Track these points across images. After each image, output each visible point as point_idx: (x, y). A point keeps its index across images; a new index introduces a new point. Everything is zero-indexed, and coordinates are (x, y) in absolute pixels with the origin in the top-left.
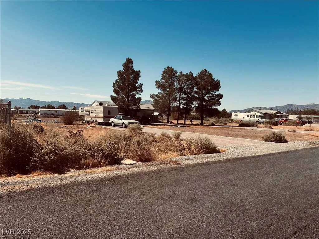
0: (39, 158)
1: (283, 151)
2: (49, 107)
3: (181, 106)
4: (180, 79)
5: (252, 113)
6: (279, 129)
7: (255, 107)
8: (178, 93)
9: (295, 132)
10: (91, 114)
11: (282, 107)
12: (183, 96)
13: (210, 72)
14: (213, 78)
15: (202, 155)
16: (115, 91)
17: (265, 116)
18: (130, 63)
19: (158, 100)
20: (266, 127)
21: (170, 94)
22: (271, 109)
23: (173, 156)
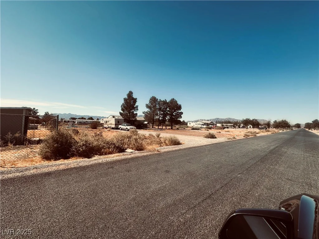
0: (76, 149)
2: (82, 118)
3: (160, 119)
4: (160, 103)
5: (198, 123)
6: (212, 131)
8: (158, 111)
9: (220, 133)
10: (108, 123)
12: (161, 113)
13: (176, 100)
14: (178, 103)
15: (172, 146)
16: (122, 110)
17: (205, 124)
18: (131, 93)
19: (147, 115)
20: (205, 130)
21: (154, 111)
23: (156, 147)
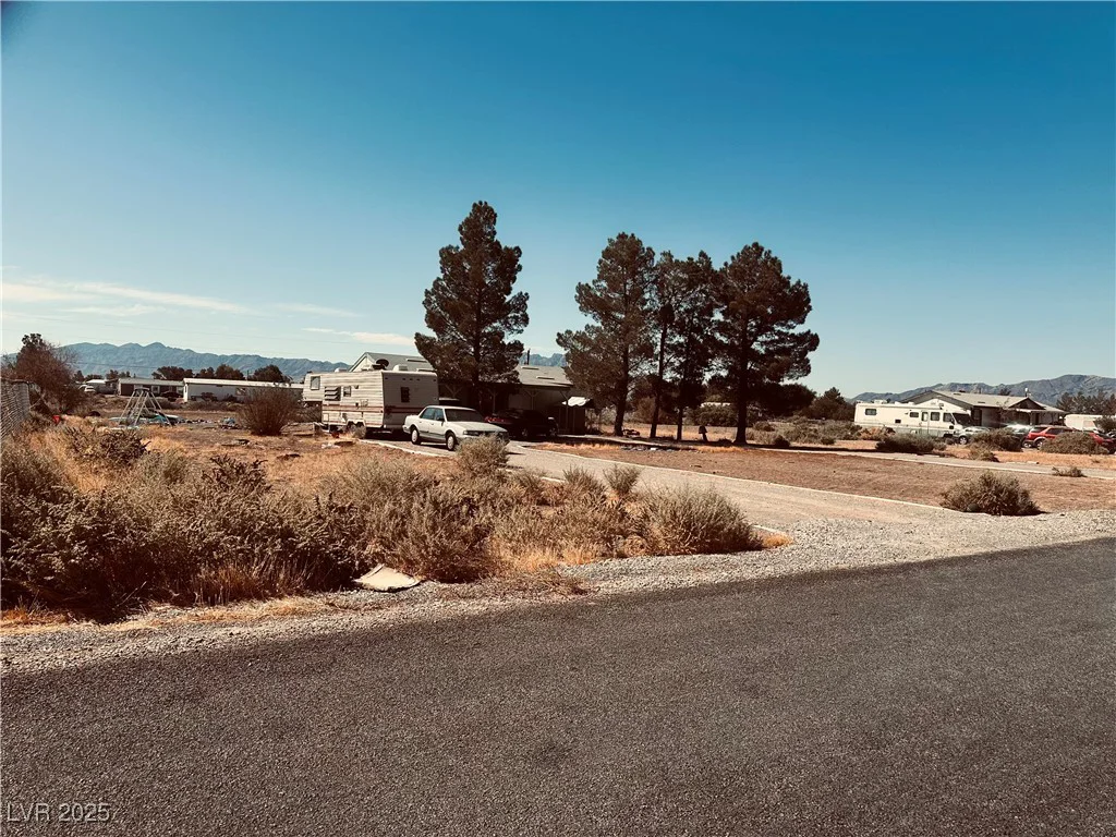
1: (1010, 548)
4: (664, 280)
5: (930, 405)
7: (946, 382)
8: (656, 327)
9: (1079, 474)
10: (344, 401)
11: (1044, 383)
12: (676, 339)
13: (773, 255)
14: (784, 274)
15: (687, 559)
16: (433, 320)
17: (975, 416)
18: (486, 219)
19: (582, 354)
20: (973, 456)
21: (628, 330)
22: (1005, 392)
